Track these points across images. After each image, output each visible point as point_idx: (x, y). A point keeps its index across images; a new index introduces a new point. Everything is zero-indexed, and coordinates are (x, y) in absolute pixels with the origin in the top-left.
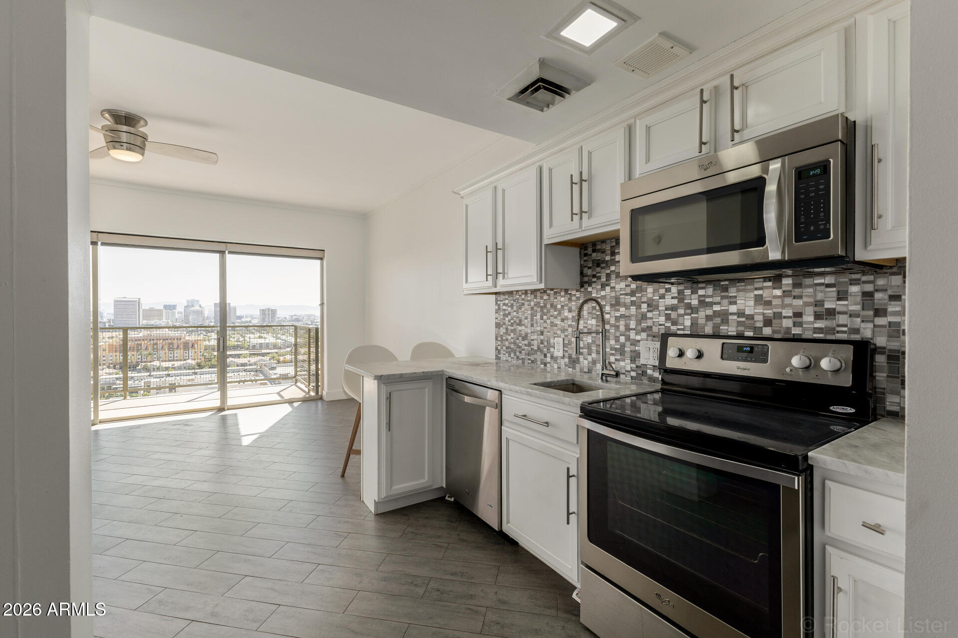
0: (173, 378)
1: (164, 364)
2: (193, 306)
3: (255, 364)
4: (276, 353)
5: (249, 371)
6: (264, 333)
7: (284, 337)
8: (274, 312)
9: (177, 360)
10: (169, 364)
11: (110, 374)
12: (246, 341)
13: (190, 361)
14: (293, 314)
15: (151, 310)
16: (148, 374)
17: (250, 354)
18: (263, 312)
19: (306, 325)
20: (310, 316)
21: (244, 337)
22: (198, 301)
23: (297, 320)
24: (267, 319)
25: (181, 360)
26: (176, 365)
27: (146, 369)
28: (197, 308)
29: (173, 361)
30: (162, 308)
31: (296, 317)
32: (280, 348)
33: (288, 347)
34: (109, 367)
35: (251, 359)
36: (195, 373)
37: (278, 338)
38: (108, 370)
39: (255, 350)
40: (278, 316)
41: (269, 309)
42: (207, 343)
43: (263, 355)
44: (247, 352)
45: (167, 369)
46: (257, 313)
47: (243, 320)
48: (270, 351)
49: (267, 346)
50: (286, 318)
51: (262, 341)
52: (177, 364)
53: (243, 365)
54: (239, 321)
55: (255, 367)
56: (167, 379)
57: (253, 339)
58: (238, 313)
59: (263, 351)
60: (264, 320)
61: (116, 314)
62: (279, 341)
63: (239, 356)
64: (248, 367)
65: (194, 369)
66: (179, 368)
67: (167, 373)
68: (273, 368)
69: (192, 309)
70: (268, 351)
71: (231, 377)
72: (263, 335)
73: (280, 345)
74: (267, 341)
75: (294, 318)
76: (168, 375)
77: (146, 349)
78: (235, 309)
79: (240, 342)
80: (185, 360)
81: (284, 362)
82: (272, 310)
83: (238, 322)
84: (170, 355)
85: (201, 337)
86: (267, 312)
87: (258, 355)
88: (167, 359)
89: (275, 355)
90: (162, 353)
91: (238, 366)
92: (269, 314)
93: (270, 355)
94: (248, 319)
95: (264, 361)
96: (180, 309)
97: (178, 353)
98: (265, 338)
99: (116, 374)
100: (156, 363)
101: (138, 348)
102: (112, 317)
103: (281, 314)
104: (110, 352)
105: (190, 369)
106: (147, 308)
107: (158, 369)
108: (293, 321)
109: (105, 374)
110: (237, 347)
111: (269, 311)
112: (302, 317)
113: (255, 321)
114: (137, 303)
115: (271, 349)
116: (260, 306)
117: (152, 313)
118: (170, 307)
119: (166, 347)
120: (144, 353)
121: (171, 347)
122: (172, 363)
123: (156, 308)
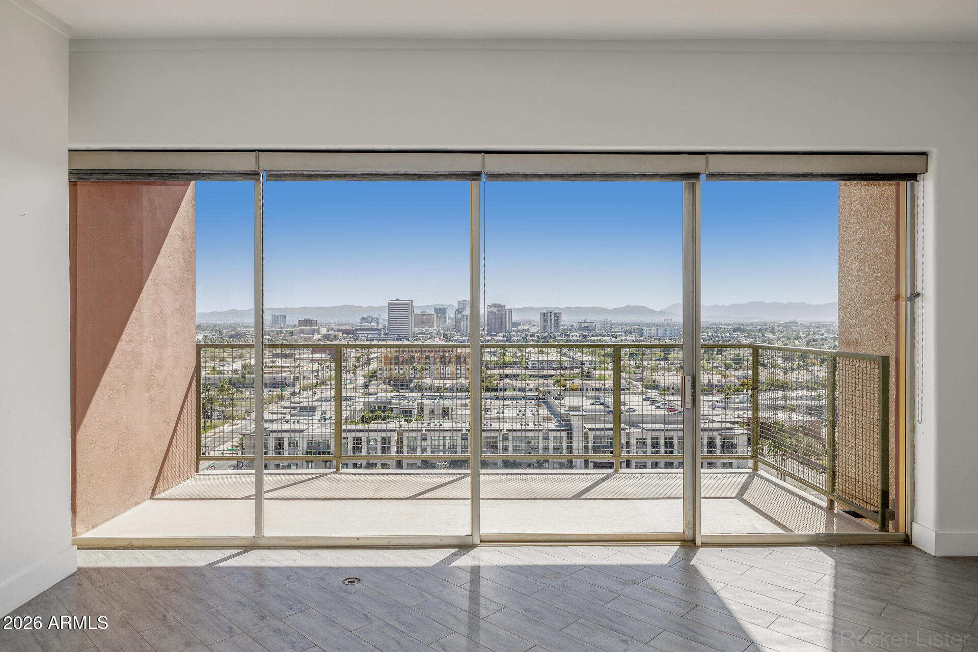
0: (446, 402)
2: (464, 309)
3: (537, 390)
4: (562, 375)
5: (529, 399)
6: (545, 347)
7: (570, 353)
8: (557, 316)
9: (449, 379)
10: (441, 383)
11: (386, 391)
12: (524, 358)
13: (463, 381)
14: (581, 319)
15: (423, 314)
16: (420, 394)
17: (530, 375)
18: (544, 315)
19: (600, 335)
20: (604, 323)
21: (522, 351)
23: (588, 329)
24: (548, 327)
25: (453, 379)
26: (447, 385)
27: (419, 388)
28: (469, 312)
29: (445, 378)
30: (432, 312)
31: (586, 325)
32: (566, 368)
33: (577, 368)
34: (384, 383)
35: (530, 382)
37: (565, 355)
38: (384, 386)
39: (536, 370)
40: (562, 323)
41: (551, 313)
43: (545, 377)
44: (524, 372)
45: (439, 388)
46: (537, 318)
47: (520, 328)
48: (554, 372)
49: (550, 366)
50: (572, 326)
51: (544, 358)
52: (450, 383)
53: (521, 389)
54: (515, 329)
55: (537, 393)
56: (441, 401)
57: (534, 356)
58: (515, 318)
59: (545, 372)
60: (544, 328)
61: (389, 320)
62: (565, 358)
63: (516, 377)
64: (528, 393)
66: (452, 389)
67: (438, 394)
68: (559, 398)
69: (464, 313)
70: (550, 372)
71: (508, 405)
72: (544, 350)
73: (566, 364)
74: (550, 358)
75: (583, 326)
76: (441, 397)
77: (418, 362)
78: (511, 311)
79: (517, 357)
80: (457, 378)
81: (572, 390)
82: (555, 314)
83: (514, 331)
84: (442, 372)
86: (549, 317)
87: (539, 377)
88: (439, 376)
89: (559, 378)
90: (434, 369)
91: (515, 390)
92: (551, 320)
93: (554, 378)
94: (526, 327)
95: (547, 385)
96: (451, 314)
97: (450, 369)
98: (548, 353)
99: (392, 392)
100: (428, 381)
101: (410, 361)
102: (387, 324)
103: (566, 320)
104: (386, 364)
105: (461, 391)
106: (419, 312)
107: (431, 388)
108: (583, 329)
109: (383, 392)
110: (514, 365)
111: (551, 316)
112: (594, 325)
113: (534, 330)
114: (409, 305)
115: (555, 369)
116: (539, 308)
117: (424, 319)
118: (441, 311)
119: (437, 361)
120: (417, 367)
121: (443, 362)
122: (444, 381)
123: (428, 312)
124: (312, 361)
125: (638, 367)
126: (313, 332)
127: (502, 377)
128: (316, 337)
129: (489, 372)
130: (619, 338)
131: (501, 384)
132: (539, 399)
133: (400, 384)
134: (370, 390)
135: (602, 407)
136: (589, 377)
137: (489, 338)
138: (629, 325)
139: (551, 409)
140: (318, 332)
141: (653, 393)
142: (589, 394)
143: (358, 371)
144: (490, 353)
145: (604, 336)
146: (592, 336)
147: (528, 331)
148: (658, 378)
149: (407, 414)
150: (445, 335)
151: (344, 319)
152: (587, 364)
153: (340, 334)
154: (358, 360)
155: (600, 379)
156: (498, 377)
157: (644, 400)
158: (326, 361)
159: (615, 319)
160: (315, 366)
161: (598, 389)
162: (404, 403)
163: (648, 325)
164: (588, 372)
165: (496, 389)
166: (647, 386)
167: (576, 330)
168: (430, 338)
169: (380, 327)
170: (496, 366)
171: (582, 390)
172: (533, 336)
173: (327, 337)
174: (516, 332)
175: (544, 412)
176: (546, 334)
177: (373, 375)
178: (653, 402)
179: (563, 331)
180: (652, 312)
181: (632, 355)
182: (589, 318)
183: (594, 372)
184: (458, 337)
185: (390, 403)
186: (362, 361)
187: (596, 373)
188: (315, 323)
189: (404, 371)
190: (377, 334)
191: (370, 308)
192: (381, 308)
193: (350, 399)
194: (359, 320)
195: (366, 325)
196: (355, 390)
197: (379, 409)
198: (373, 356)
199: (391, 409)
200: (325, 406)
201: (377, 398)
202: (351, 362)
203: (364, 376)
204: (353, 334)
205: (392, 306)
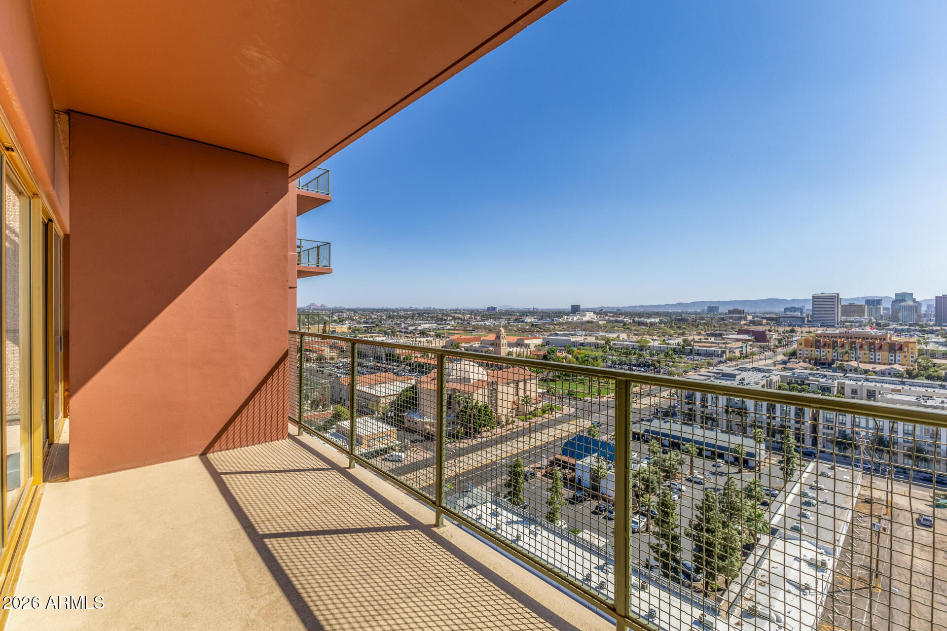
0: (872, 384)
1: (863, 366)
2: (903, 301)
9: (879, 364)
10: (869, 367)
11: (806, 369)
13: (897, 367)
15: (851, 306)
16: (843, 374)
22: (912, 294)
25: (884, 364)
26: (877, 369)
27: (842, 369)
28: (910, 303)
29: (874, 363)
30: (863, 303)
34: (804, 361)
36: (903, 383)
38: (802, 364)
42: (923, 346)
45: (866, 372)
52: (879, 368)
56: (865, 383)
61: (813, 310)
65: (901, 376)
66: (883, 373)
67: (864, 376)
69: (903, 304)
76: (867, 380)
77: (843, 346)
80: (890, 364)
84: (871, 357)
85: (914, 339)
88: (867, 360)
90: (860, 353)
96: (886, 304)
97: (882, 355)
99: (811, 369)
100: (854, 364)
101: (834, 345)
102: (810, 313)
104: (806, 346)
105: (896, 377)
106: (847, 303)
107: (856, 370)
109: (800, 368)
114: (835, 298)
117: (852, 309)
118: (874, 303)
119: (865, 347)
120: (840, 350)
121: (872, 348)
122: (873, 366)
123: (856, 303)
124: (737, 340)
126: (740, 319)
128: (743, 322)
129: (936, 361)
133: (821, 364)
137: (938, 328)
140: (745, 319)
143: (779, 350)
144: (937, 343)
149: (826, 390)
150: (878, 325)
151: (770, 309)
153: (765, 321)
154: (780, 341)
158: (749, 341)
160: (740, 344)
162: (822, 380)
165: (943, 379)
168: (860, 326)
169: (804, 315)
170: (945, 356)
173: (753, 323)
177: (793, 354)
184: (895, 326)
185: (807, 379)
186: (784, 343)
188: (742, 312)
189: (827, 354)
190: (801, 322)
191: (793, 301)
192: (805, 301)
193: (768, 371)
194: (783, 310)
195: (789, 314)
196: (774, 364)
197: (797, 382)
198: (794, 339)
199: (809, 385)
200: (744, 375)
201: (794, 374)
202: (772, 343)
203: (784, 355)
204: (777, 320)
205: (815, 298)
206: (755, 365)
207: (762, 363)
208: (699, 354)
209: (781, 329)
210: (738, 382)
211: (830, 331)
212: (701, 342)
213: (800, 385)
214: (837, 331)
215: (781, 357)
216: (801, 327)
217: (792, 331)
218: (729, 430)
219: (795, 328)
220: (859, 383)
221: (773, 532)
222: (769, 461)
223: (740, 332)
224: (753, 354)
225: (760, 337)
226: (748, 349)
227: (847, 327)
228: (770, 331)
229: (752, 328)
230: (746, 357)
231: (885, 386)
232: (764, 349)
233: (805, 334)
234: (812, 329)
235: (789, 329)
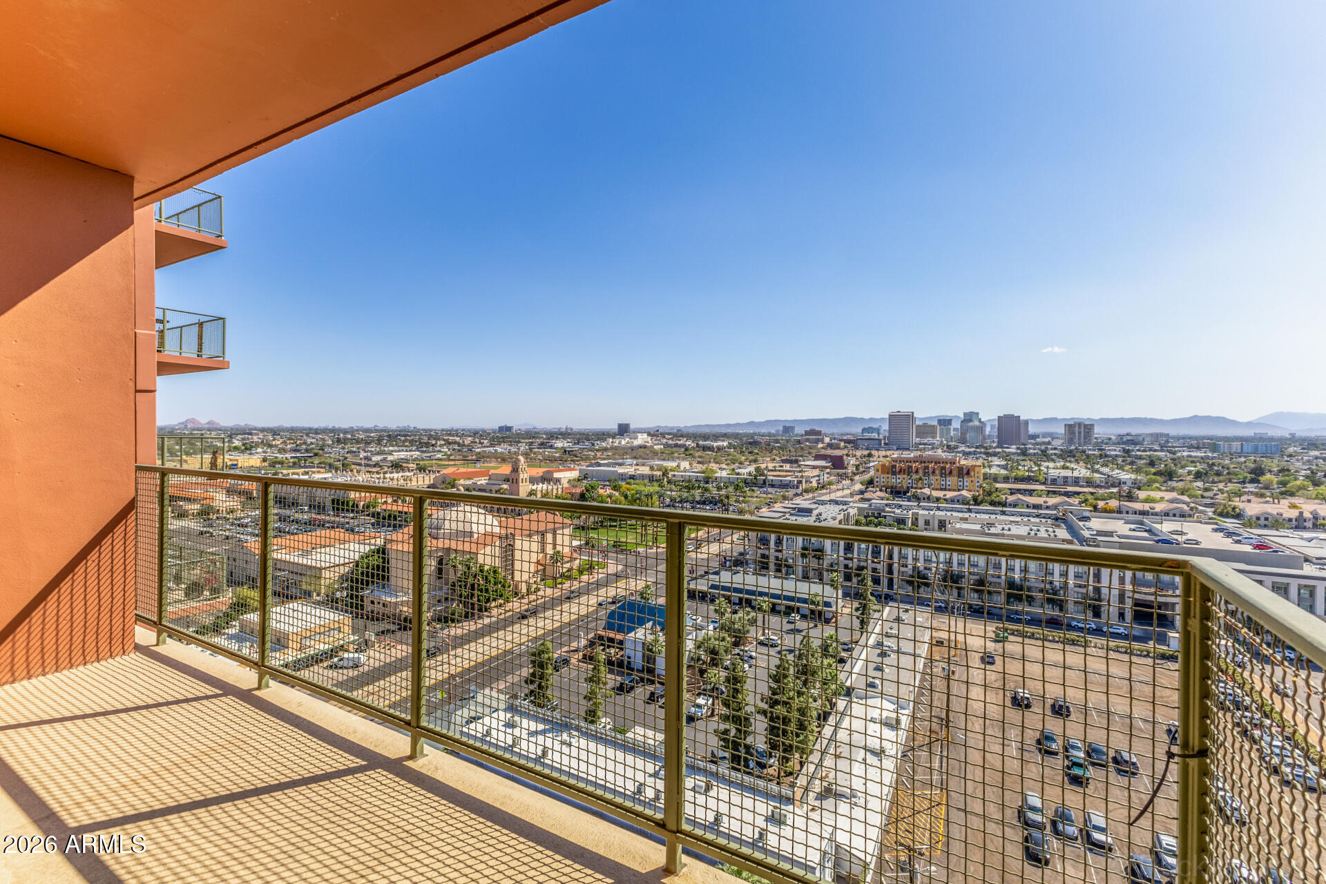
0: (943, 513)
1: (936, 494)
2: (971, 420)
3: (1055, 507)
4: (1092, 494)
5: (1044, 518)
6: (1070, 462)
7: (1105, 470)
8: (1088, 428)
9: (950, 490)
10: (941, 494)
11: (882, 499)
12: (1042, 472)
13: (964, 493)
14: (1123, 431)
15: (925, 425)
16: (917, 504)
17: (1049, 491)
18: (1070, 427)
19: (1151, 450)
20: (1157, 436)
21: (1039, 466)
22: (978, 414)
23: (1133, 442)
24: (1076, 440)
25: (954, 490)
26: (947, 497)
27: (916, 497)
28: (976, 423)
29: (945, 490)
30: (935, 423)
31: (1129, 438)
32: (1098, 486)
33: (1113, 486)
34: (881, 490)
35: (1048, 499)
36: (970, 511)
37: (1097, 471)
38: (879, 494)
39: (1056, 486)
40: (1095, 436)
41: (1080, 424)
42: (987, 470)
43: (1067, 494)
44: (1043, 487)
45: (938, 499)
46: (1061, 430)
47: (1038, 440)
48: (1081, 490)
49: (1076, 482)
50: (1110, 439)
51: (1068, 473)
52: (950, 494)
53: (1036, 507)
54: (1033, 441)
55: (1055, 512)
56: (937, 513)
57: (1053, 469)
58: (1032, 430)
59: (1070, 489)
60: (1071, 441)
61: (890, 431)
62: (1096, 475)
63: (1030, 493)
64: (1043, 511)
65: (968, 503)
66: (952, 501)
67: (936, 505)
68: (1087, 519)
69: (970, 424)
70: (1077, 489)
71: (1017, 522)
72: (1068, 464)
73: (1098, 482)
74: (1076, 474)
75: (1125, 439)
76: (938, 509)
77: (917, 472)
79: (1032, 472)
80: (959, 490)
81: (1105, 511)
82: (1085, 426)
83: (1031, 443)
84: (942, 483)
85: (979, 462)
86: (1077, 429)
87: (1060, 494)
88: (939, 487)
89: (1089, 497)
90: (933, 479)
91: (1028, 507)
92: (1080, 433)
93: (1081, 496)
94: (1047, 440)
95: (1070, 505)
96: (956, 425)
97: (952, 481)
98: (1073, 469)
99: (888, 499)
100: (927, 491)
101: (909, 471)
102: (887, 434)
103: (1099, 431)
104: (883, 473)
105: (963, 504)
106: (921, 423)
107: (929, 498)
108: (1124, 443)
109: (877, 498)
110: (1028, 480)
111: (1080, 427)
112: (1141, 438)
113: (1057, 443)
114: (910, 417)
115: (1082, 486)
116: (1065, 419)
117: (926, 430)
118: (945, 422)
119: (937, 472)
120: (915, 476)
121: (945, 473)
122: (944, 493)
123: (930, 423)
124: (814, 467)
125: (1206, 490)
126: (817, 441)
127: (1012, 492)
128: (820, 445)
129: (998, 485)
130: (1179, 454)
131: (1011, 498)
132: (1057, 519)
133: (897, 492)
134: (867, 495)
135: (1146, 534)
136: (1130, 497)
137: (1000, 450)
138: (1196, 438)
139: (1071, 529)
140: (822, 441)
141: (1230, 524)
142: (1131, 517)
143: (857, 478)
144: (999, 466)
145: (1155, 451)
146: (1139, 450)
147: (1049, 443)
148: (1241, 505)
149: (901, 522)
150: (948, 447)
151: (847, 430)
152: (1129, 483)
153: (842, 444)
154: (857, 467)
155: (1146, 501)
156: (1009, 492)
157: (1215, 530)
158: (826, 467)
159: (1173, 431)
160: (816, 472)
161: (1143, 513)
162: (898, 511)
163: (1227, 439)
164: (1130, 492)
165: (1004, 504)
166: (1221, 515)
167: (1114, 444)
168: (933, 448)
169: (881, 437)
170: (1006, 479)
171: (1120, 512)
172: (1055, 449)
173: (830, 446)
174: (1033, 444)
175: (1062, 533)
176: (1073, 447)
177: (870, 482)
178: (1229, 534)
179: (1097, 444)
180: (1234, 423)
181: (1198, 475)
182: (1135, 430)
183: (1138, 492)
184: (963, 448)
185: (884, 511)
186: (861, 469)
187: (1142, 495)
188: (819, 433)
189: (901, 481)
190: (877, 444)
191: (871, 420)
192: (882, 419)
193: (845, 503)
194: (860, 430)
195: (867, 435)
196: (852, 495)
197: (873, 515)
198: (872, 464)
199: (885, 517)
200: (821, 509)
201: (870, 505)
202: (850, 470)
203: (862, 483)
204: (854, 443)
205: (893, 418)
206: (833, 496)
207: (840, 493)
208: (773, 486)
209: (859, 453)
210: (814, 518)
211: (907, 455)
212: (775, 471)
213: (877, 518)
214: (912, 455)
215: (858, 487)
216: (878, 450)
217: (870, 455)
218: (806, 577)
219: (873, 452)
220: (932, 513)
221: (849, 692)
222: (845, 609)
223: (818, 457)
224: (830, 483)
225: (838, 463)
226: (826, 478)
227: (921, 450)
228: (847, 455)
229: (829, 452)
230: (823, 487)
231: (955, 514)
232: (842, 477)
233: (881, 459)
234: (888, 453)
235: (866, 452)
